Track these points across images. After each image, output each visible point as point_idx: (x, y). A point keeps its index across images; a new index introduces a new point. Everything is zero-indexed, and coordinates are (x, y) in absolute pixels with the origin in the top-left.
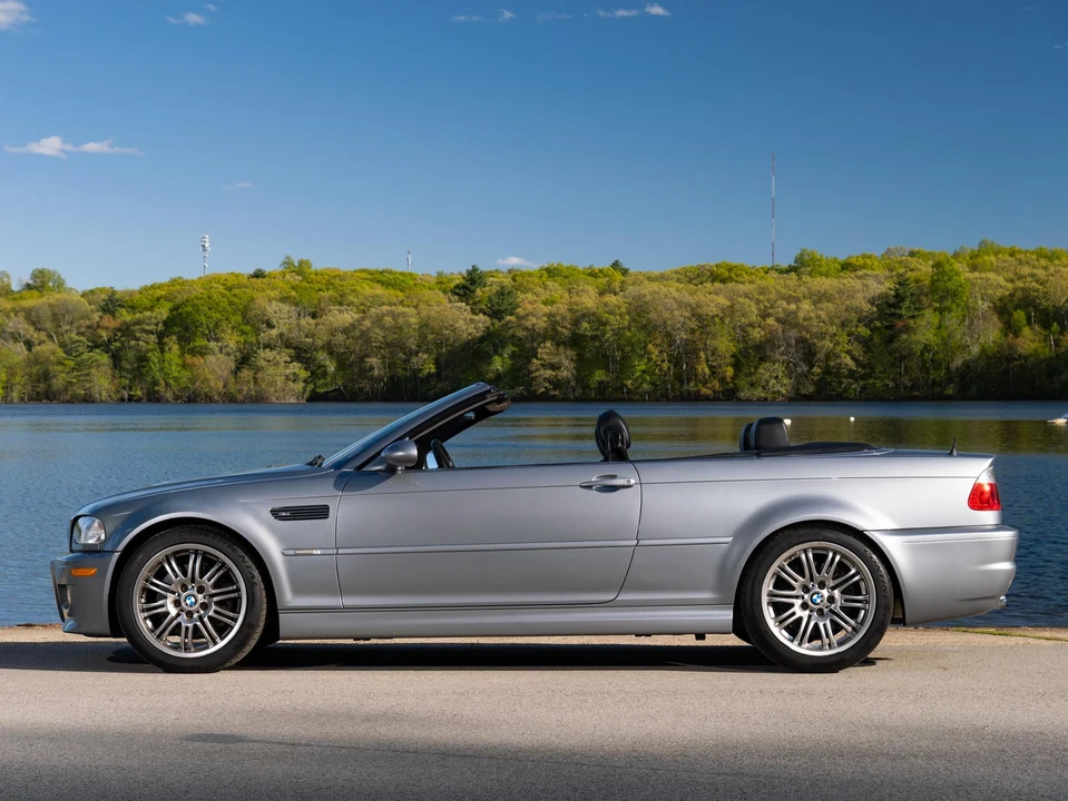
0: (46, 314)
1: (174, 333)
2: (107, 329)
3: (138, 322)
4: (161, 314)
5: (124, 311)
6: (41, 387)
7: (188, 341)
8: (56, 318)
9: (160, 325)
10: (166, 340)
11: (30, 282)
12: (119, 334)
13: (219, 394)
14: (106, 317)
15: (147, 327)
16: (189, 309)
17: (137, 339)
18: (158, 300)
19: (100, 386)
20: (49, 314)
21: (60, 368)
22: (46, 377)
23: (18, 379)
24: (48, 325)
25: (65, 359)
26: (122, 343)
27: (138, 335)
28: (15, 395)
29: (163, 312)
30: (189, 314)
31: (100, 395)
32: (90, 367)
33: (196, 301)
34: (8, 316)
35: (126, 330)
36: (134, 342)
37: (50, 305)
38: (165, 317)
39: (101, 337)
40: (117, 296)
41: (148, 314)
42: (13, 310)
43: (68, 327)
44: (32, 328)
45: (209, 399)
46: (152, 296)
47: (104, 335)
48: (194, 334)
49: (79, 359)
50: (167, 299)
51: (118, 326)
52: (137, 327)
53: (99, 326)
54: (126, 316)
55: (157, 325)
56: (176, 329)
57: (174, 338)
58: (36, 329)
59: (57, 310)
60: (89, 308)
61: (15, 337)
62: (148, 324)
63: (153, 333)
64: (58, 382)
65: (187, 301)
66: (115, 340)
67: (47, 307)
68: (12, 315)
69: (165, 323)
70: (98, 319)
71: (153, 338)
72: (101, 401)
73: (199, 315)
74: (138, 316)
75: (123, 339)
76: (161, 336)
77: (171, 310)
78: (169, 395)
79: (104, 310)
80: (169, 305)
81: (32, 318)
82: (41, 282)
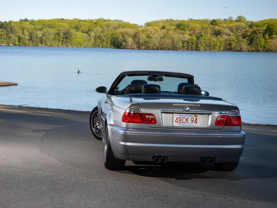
0: (234, 28)
1: (268, 33)
2: (250, 32)
3: (258, 30)
4: (264, 28)
5: (255, 27)
6: (229, 47)
7: (271, 35)
8: (237, 29)
9: (264, 31)
10: (265, 35)
11: (237, 19)
12: (253, 33)
13: (275, 50)
14: (250, 29)
15: (260, 32)
16: (272, 26)
17: (257, 35)
18: (264, 24)
19: (243, 47)
20: (235, 28)
21: (233, 42)
22: (230, 44)
23: (222, 45)
24: (235, 31)
25: (235, 40)
26: (253, 36)
27: (258, 33)
28: (222, 49)
29: (265, 28)
30: (272, 28)
31: (243, 49)
32: (241, 42)
33: (274, 24)
34: (225, 29)
35: (254, 32)
36: (256, 36)
37: (236, 26)
38: (265, 29)
39: (248, 34)
40: (253, 23)
41: (261, 28)
42: (226, 27)
43: (240, 31)
44: (231, 32)
45: (272, 51)
46: (263, 23)
47: (249, 33)
48: (273, 34)
49: (239, 40)
50: (267, 24)
51: (253, 31)
52: (257, 32)
53: (248, 31)
54: (255, 28)
55: (263, 31)
56: (268, 32)
57: (267, 34)
58: (232, 32)
59: (237, 27)
60: (246, 26)
61: (226, 34)
62: (261, 31)
63: (262, 33)
64: (233, 46)
65: (272, 24)
66: (252, 35)
67: (235, 26)
68: (226, 28)
69: (265, 30)
70: (248, 29)
71: (262, 34)
72: (244, 51)
73: (274, 28)
74: (258, 28)
75: (254, 35)
76: (264, 34)
77: (267, 27)
78: (261, 50)
79: (249, 27)
80: (266, 25)
81: (231, 29)
82: (240, 19)
